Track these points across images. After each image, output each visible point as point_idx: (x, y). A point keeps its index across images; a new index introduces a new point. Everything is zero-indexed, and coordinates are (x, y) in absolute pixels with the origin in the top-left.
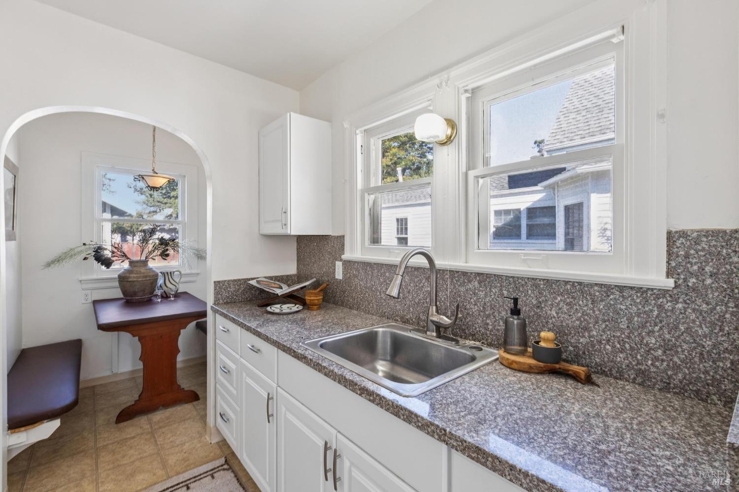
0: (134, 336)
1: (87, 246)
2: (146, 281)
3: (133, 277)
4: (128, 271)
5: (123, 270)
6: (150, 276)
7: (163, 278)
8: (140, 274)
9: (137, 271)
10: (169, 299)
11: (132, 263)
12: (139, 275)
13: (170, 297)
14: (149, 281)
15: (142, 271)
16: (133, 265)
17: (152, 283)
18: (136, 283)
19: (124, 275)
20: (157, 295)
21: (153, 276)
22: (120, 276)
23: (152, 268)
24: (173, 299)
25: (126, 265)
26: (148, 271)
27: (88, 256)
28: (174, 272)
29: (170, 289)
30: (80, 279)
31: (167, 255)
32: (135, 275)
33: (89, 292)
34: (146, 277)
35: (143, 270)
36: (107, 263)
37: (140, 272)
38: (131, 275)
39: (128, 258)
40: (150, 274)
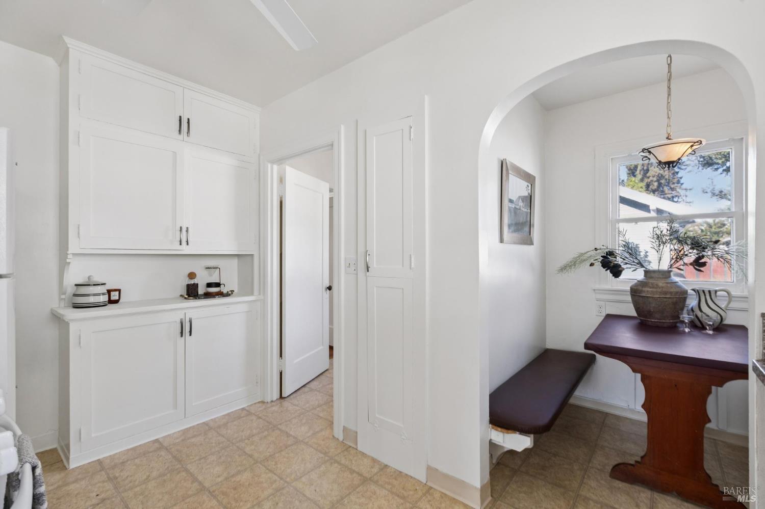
0: (634, 371)
1: (598, 251)
2: (665, 300)
3: (647, 291)
4: (641, 283)
5: (636, 281)
6: (671, 293)
7: (698, 299)
8: (656, 288)
9: (652, 284)
10: (704, 332)
11: (647, 272)
12: (655, 290)
13: (706, 329)
14: (670, 300)
15: (661, 285)
16: (648, 276)
17: (675, 304)
18: (650, 300)
19: (635, 288)
20: (684, 321)
21: (677, 293)
22: (632, 289)
23: (677, 282)
24: (711, 332)
25: (639, 275)
26: (669, 285)
27: (594, 262)
28: (716, 292)
29: (708, 316)
30: (594, 288)
31: (704, 264)
32: (649, 289)
33: (603, 303)
34: (666, 293)
35: (661, 283)
36: (616, 271)
37: (657, 285)
38: (644, 289)
39: (642, 266)
40: (672, 290)
